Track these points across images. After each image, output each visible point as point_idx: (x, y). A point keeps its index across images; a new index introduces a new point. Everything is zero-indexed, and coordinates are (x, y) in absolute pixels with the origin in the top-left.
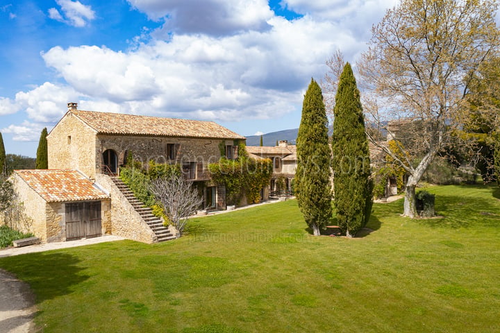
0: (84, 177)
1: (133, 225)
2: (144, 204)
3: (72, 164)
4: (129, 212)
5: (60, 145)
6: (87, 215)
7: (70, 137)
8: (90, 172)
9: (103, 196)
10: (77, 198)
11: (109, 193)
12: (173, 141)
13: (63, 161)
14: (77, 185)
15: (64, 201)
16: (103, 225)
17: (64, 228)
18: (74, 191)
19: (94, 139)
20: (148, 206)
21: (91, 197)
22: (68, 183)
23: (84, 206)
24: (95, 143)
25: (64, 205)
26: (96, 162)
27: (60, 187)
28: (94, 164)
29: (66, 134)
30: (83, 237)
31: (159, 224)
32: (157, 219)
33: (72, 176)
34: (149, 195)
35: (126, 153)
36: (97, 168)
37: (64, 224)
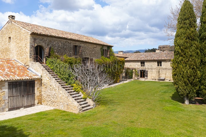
0: (21, 64)
1: (61, 98)
2: (67, 83)
3: (11, 56)
4: (57, 89)
5: (3, 44)
6: (25, 91)
7: (10, 38)
8: (25, 61)
9: (36, 77)
10: (17, 78)
11: (40, 75)
12: (77, 44)
13: (4, 54)
14: (16, 69)
15: (7, 80)
16: (36, 98)
17: (7, 101)
18: (15, 73)
19: (29, 37)
20: (69, 84)
21: (28, 78)
22: (9, 68)
23: (23, 84)
24: (29, 40)
25: (7, 84)
26: (30, 53)
27: (4, 70)
28: (29, 54)
29: (7, 36)
30: (21, 107)
31: (79, 97)
32: (77, 94)
33: (12, 63)
34: (69, 76)
35: (50, 48)
36: (30, 57)
37: (7, 98)
